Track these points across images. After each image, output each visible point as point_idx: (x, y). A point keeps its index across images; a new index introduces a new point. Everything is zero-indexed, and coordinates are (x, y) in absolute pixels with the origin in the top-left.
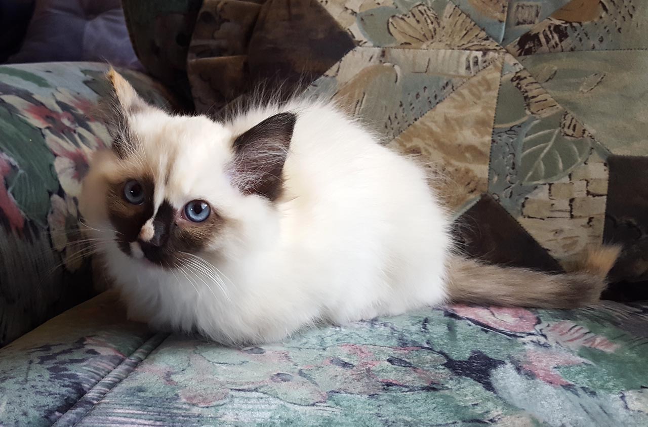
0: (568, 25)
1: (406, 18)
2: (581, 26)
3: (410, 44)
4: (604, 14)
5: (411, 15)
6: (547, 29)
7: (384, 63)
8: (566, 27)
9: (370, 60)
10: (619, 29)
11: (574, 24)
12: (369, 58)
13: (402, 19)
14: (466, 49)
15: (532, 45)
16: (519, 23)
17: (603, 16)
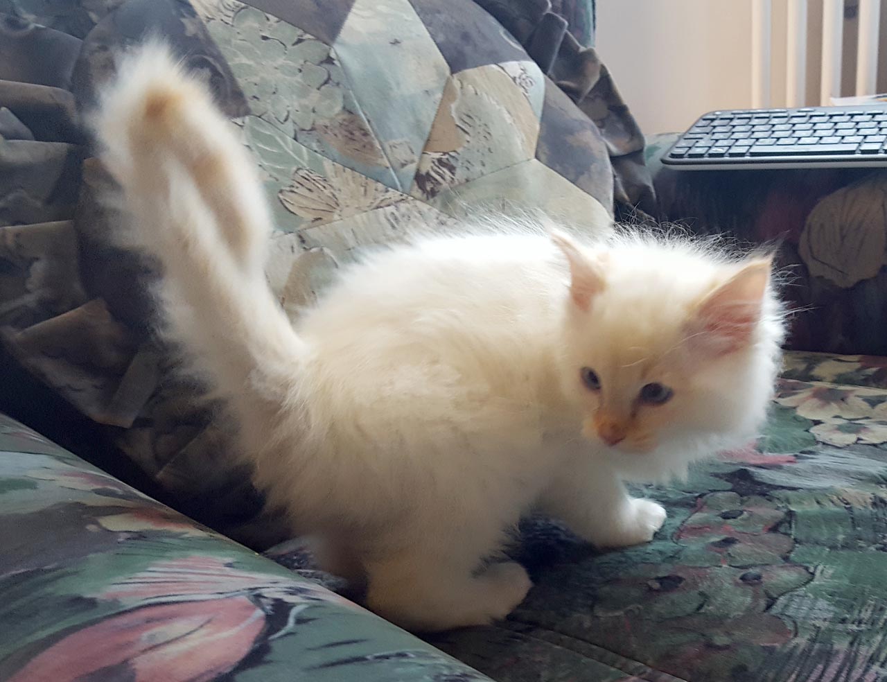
0: (447, 156)
1: (296, 190)
2: (458, 154)
3: (320, 219)
4: (467, 137)
5: (298, 185)
6: (432, 165)
7: (310, 249)
8: (447, 159)
9: (293, 251)
10: (489, 149)
11: (452, 154)
12: (290, 250)
13: (292, 192)
14: (378, 207)
15: (432, 186)
16: (403, 165)
17: (469, 140)
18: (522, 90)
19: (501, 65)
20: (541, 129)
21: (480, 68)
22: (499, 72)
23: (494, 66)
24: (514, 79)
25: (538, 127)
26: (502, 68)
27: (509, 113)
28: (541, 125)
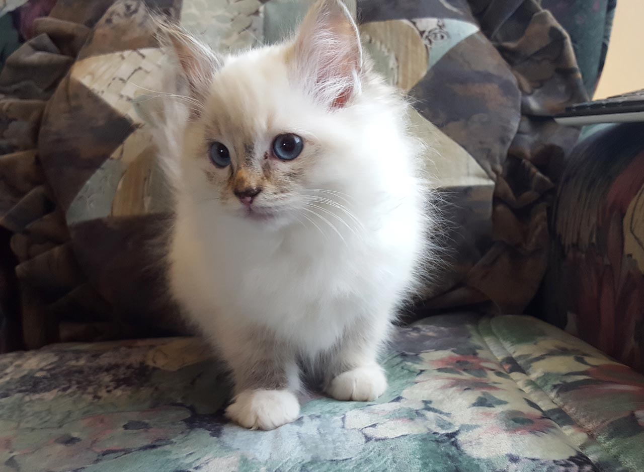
18: (427, 42)
19: (414, 20)
20: (426, 76)
21: (388, 22)
22: (409, 26)
23: (405, 22)
24: (422, 33)
25: (423, 73)
26: (414, 23)
27: (397, 59)
28: (428, 73)
